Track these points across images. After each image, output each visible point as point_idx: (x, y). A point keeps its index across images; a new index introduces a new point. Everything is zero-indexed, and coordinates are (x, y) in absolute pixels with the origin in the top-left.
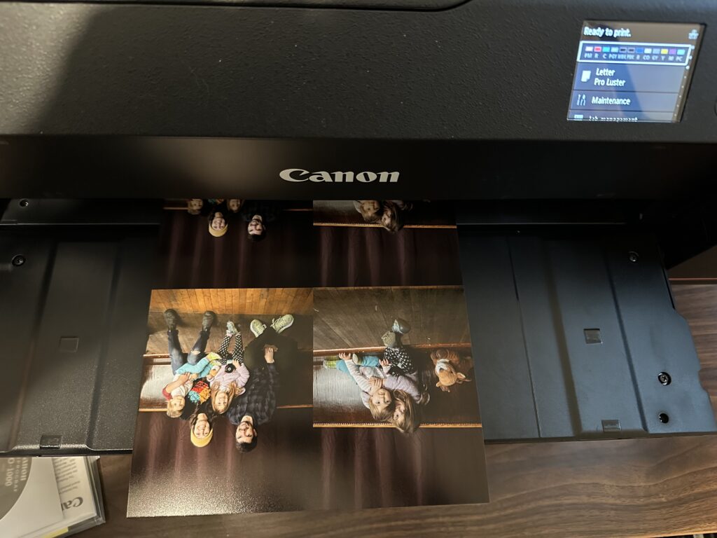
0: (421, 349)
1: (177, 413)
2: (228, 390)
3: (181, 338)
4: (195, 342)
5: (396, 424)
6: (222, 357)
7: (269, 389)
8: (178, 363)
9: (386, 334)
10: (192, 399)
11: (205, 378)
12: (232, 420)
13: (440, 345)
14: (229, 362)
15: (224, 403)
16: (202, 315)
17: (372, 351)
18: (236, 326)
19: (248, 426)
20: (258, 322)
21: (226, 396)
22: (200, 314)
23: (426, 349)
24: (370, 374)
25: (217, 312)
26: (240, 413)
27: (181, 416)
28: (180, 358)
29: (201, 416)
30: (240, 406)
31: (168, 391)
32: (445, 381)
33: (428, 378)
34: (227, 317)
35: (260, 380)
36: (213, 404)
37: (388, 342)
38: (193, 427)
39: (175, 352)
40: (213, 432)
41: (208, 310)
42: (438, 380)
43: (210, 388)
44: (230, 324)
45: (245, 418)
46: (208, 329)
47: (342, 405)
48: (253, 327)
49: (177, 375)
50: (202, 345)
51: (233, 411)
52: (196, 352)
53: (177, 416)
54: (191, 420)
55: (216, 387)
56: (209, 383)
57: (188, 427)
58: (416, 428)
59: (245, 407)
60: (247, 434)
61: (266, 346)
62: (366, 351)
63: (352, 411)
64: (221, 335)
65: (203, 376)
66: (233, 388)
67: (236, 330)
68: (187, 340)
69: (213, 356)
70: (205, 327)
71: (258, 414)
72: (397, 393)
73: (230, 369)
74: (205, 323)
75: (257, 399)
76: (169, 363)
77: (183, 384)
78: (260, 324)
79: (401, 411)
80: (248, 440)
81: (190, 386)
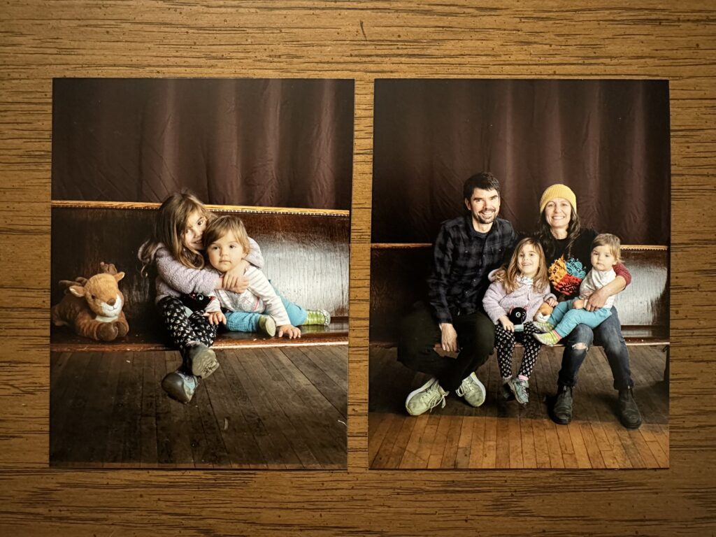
0: (146, 342)
1: (602, 242)
2: (518, 279)
3: (608, 373)
4: (583, 366)
5: (203, 210)
6: (533, 338)
7: (446, 276)
8: (609, 327)
9: (211, 372)
10: (579, 264)
11: (559, 301)
12: (509, 228)
13: (108, 348)
14: (520, 327)
15: (523, 256)
16: (574, 417)
17: (238, 340)
18: (512, 396)
19: (481, 215)
20: (472, 401)
21: (520, 267)
22: (577, 418)
23: (137, 341)
24: (245, 298)
25: (547, 422)
26: (494, 239)
27: (597, 235)
28: (606, 337)
29: (561, 234)
30: (495, 250)
31: (622, 280)
32: (107, 281)
33: (138, 288)
34: (527, 412)
35: (463, 293)
36: (543, 255)
37: (207, 357)
38: (575, 217)
39: (616, 348)
40: (539, 208)
41: (565, 427)
42: (119, 283)
43: (551, 282)
44: (523, 398)
45: (486, 228)
46: (561, 391)
47: (297, 245)
48: (481, 391)
49: (608, 306)
50: (570, 360)
51: (507, 242)
52: (580, 346)
53: (603, 235)
54: (577, 229)
55: (538, 283)
56: (553, 290)
57: (582, 218)
58: (167, 202)
59: (487, 248)
60: (481, 202)
61: (456, 356)
62: (250, 340)
63: (279, 235)
64: (538, 377)
65: (563, 304)
66: (509, 280)
67: (512, 387)
68: (596, 370)
69: (549, 339)
70: (568, 393)
71: (465, 236)
72: (197, 263)
73: (518, 314)
74: (567, 402)
75: (467, 260)
76: (624, 328)
77: (596, 290)
78: (468, 398)
79: (192, 231)
80: (479, 193)
81: (585, 287)
